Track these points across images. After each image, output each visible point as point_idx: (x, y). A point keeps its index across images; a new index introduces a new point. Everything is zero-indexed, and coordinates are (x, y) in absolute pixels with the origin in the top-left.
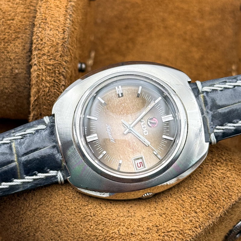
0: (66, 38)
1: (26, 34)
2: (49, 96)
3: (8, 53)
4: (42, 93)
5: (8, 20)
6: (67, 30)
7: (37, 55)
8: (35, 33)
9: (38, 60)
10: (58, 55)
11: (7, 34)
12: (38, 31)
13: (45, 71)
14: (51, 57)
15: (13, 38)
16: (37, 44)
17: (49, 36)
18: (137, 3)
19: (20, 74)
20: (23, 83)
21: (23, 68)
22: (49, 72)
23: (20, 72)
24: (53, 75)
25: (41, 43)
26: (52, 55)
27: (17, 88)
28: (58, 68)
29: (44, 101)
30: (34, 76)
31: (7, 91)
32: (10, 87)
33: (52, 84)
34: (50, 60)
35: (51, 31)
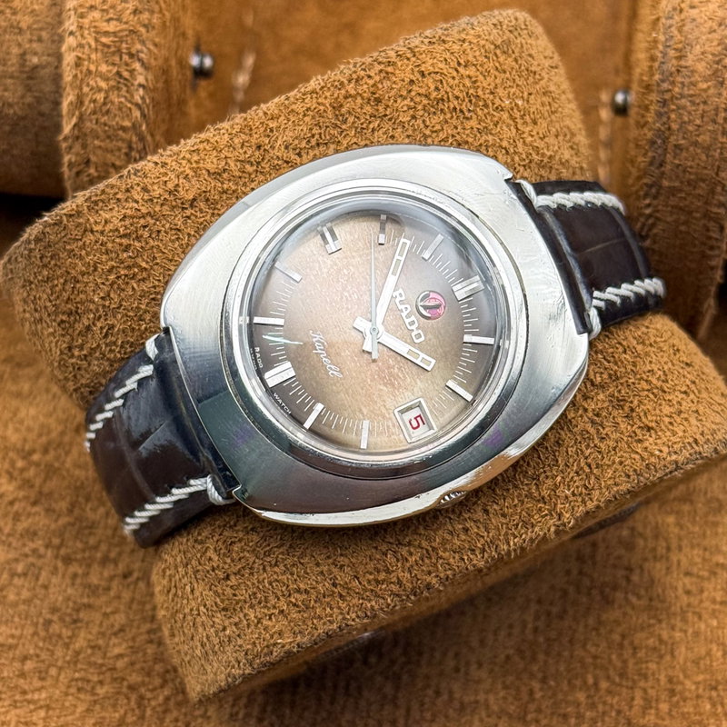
2: (108, 112)
3: (14, 13)
4: (88, 107)
7: (75, 9)
9: (78, 22)
10: (128, 8)
13: (96, 49)
14: (112, 16)
19: (44, 67)
21: (50, 51)
22: (106, 53)
23: (44, 63)
24: (117, 59)
26: (111, 11)
27: (35, 104)
28: (127, 44)
29: (95, 127)
30: (68, 65)
31: (11, 111)
32: (18, 103)
33: (112, 83)
34: (108, 21)
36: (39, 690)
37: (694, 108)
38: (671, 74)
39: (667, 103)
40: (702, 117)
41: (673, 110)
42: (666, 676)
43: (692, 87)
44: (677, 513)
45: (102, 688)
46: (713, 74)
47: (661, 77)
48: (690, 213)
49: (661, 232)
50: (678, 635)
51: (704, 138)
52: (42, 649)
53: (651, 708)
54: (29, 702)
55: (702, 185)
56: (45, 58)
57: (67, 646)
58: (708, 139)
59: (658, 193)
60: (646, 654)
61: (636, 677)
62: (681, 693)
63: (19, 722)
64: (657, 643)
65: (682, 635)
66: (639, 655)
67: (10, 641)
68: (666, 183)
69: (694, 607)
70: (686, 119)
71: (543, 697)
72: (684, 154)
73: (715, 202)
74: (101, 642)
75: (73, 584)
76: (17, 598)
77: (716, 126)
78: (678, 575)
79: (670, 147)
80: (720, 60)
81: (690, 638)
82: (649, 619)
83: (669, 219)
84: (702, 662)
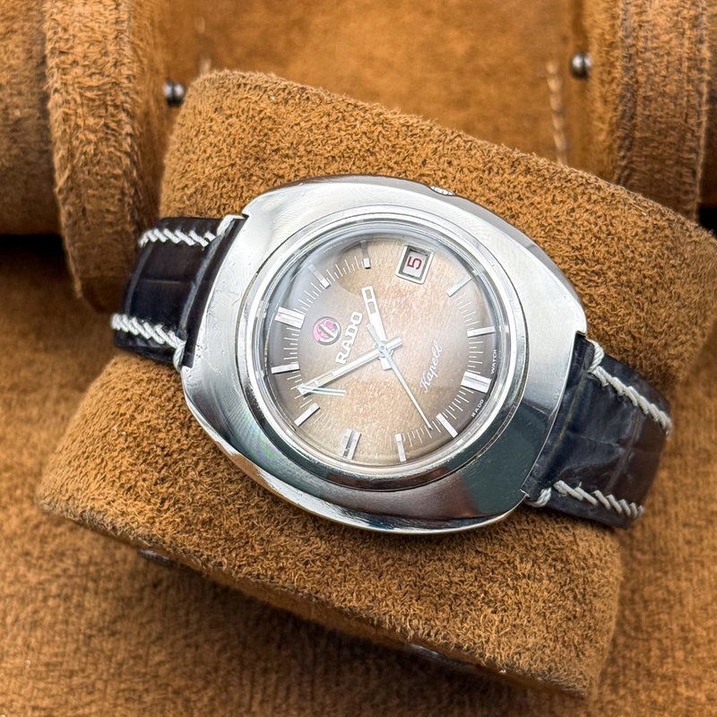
0: (123, 21)
1: (32, 21)
2: (98, 162)
4: (79, 159)
7: (57, 66)
8: (48, 15)
9: (62, 79)
10: (109, 61)
12: (55, 10)
13: (82, 104)
14: (93, 70)
16: (57, 42)
17: (81, 18)
19: (26, 119)
20: (35, 142)
21: (31, 104)
22: (92, 106)
23: (26, 115)
24: (103, 111)
25: (66, 37)
26: (93, 65)
27: (22, 155)
28: (111, 95)
29: (87, 177)
30: (56, 120)
32: (5, 155)
33: (101, 135)
34: (90, 76)
35: (87, 7)
36: (89, 704)
37: (658, 60)
38: (634, 29)
39: (633, 57)
40: (667, 68)
41: (640, 64)
42: (678, 625)
43: (655, 40)
44: (669, 467)
45: (148, 696)
46: (674, 26)
47: (624, 33)
48: (663, 161)
49: (637, 182)
50: (684, 584)
51: (671, 88)
52: (86, 664)
53: (668, 657)
55: (672, 132)
56: (27, 110)
57: (109, 658)
58: (675, 88)
59: (631, 144)
60: (657, 605)
61: (650, 630)
62: (694, 639)
64: (666, 594)
65: (689, 584)
66: (650, 608)
67: (54, 659)
68: (638, 135)
69: (696, 556)
70: (652, 71)
72: (653, 105)
73: (686, 148)
74: (141, 652)
75: (106, 599)
76: (54, 619)
77: (682, 76)
78: (677, 527)
79: (640, 100)
80: (679, 12)
81: (696, 587)
82: (655, 572)
83: (644, 169)
84: (709, 608)
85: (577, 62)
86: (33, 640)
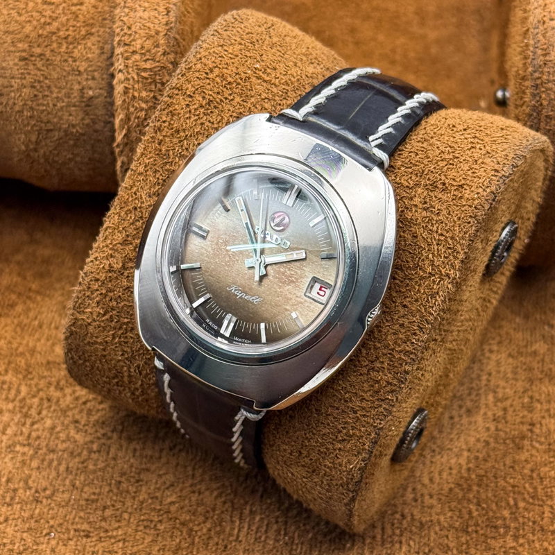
0: (171, 23)
1: (105, 28)
3: (75, 61)
4: (133, 122)
5: (73, 5)
6: (172, 8)
7: (122, 54)
8: (118, 17)
9: (125, 62)
10: (159, 51)
11: (71, 28)
12: (123, 14)
13: (138, 81)
14: (148, 57)
15: (82, 35)
16: (123, 36)
17: (141, 20)
18: (303, 4)
19: (97, 97)
20: (102, 115)
21: (101, 86)
22: (145, 83)
23: (97, 94)
24: (153, 87)
25: (129, 33)
26: (148, 53)
27: (91, 124)
28: (160, 76)
30: (119, 93)
31: (75, 131)
32: (79, 123)
33: (150, 104)
34: (146, 61)
35: (146, 13)
36: (117, 529)
38: (540, 66)
39: (539, 86)
41: (543, 91)
45: (161, 525)
47: (533, 69)
52: (116, 501)
54: (110, 537)
56: (97, 91)
57: (134, 498)
60: (550, 481)
61: (544, 498)
63: (104, 551)
66: (545, 483)
67: (93, 497)
70: (553, 97)
71: (479, 515)
74: (157, 494)
75: (134, 456)
76: (94, 468)
79: (543, 118)
82: (549, 457)
85: (500, 94)
86: (78, 482)
